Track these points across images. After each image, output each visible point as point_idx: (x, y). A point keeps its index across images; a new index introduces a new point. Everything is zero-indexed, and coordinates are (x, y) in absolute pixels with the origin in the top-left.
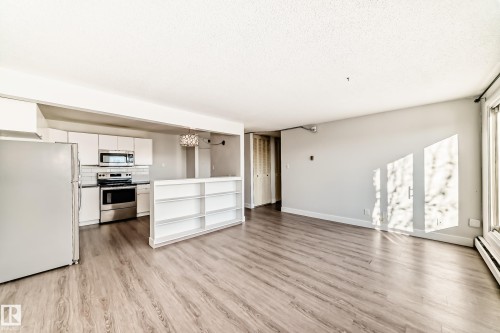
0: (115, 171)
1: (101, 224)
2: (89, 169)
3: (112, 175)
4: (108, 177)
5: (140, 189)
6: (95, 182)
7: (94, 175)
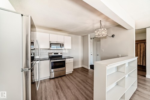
0: (56, 52)
1: (50, 79)
2: (45, 51)
3: (55, 54)
4: (53, 55)
5: (67, 61)
6: (47, 57)
7: (47, 53)
